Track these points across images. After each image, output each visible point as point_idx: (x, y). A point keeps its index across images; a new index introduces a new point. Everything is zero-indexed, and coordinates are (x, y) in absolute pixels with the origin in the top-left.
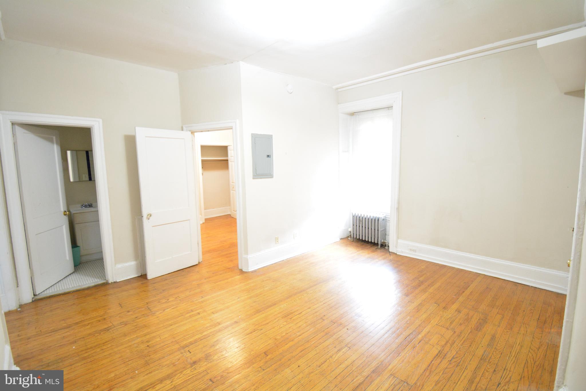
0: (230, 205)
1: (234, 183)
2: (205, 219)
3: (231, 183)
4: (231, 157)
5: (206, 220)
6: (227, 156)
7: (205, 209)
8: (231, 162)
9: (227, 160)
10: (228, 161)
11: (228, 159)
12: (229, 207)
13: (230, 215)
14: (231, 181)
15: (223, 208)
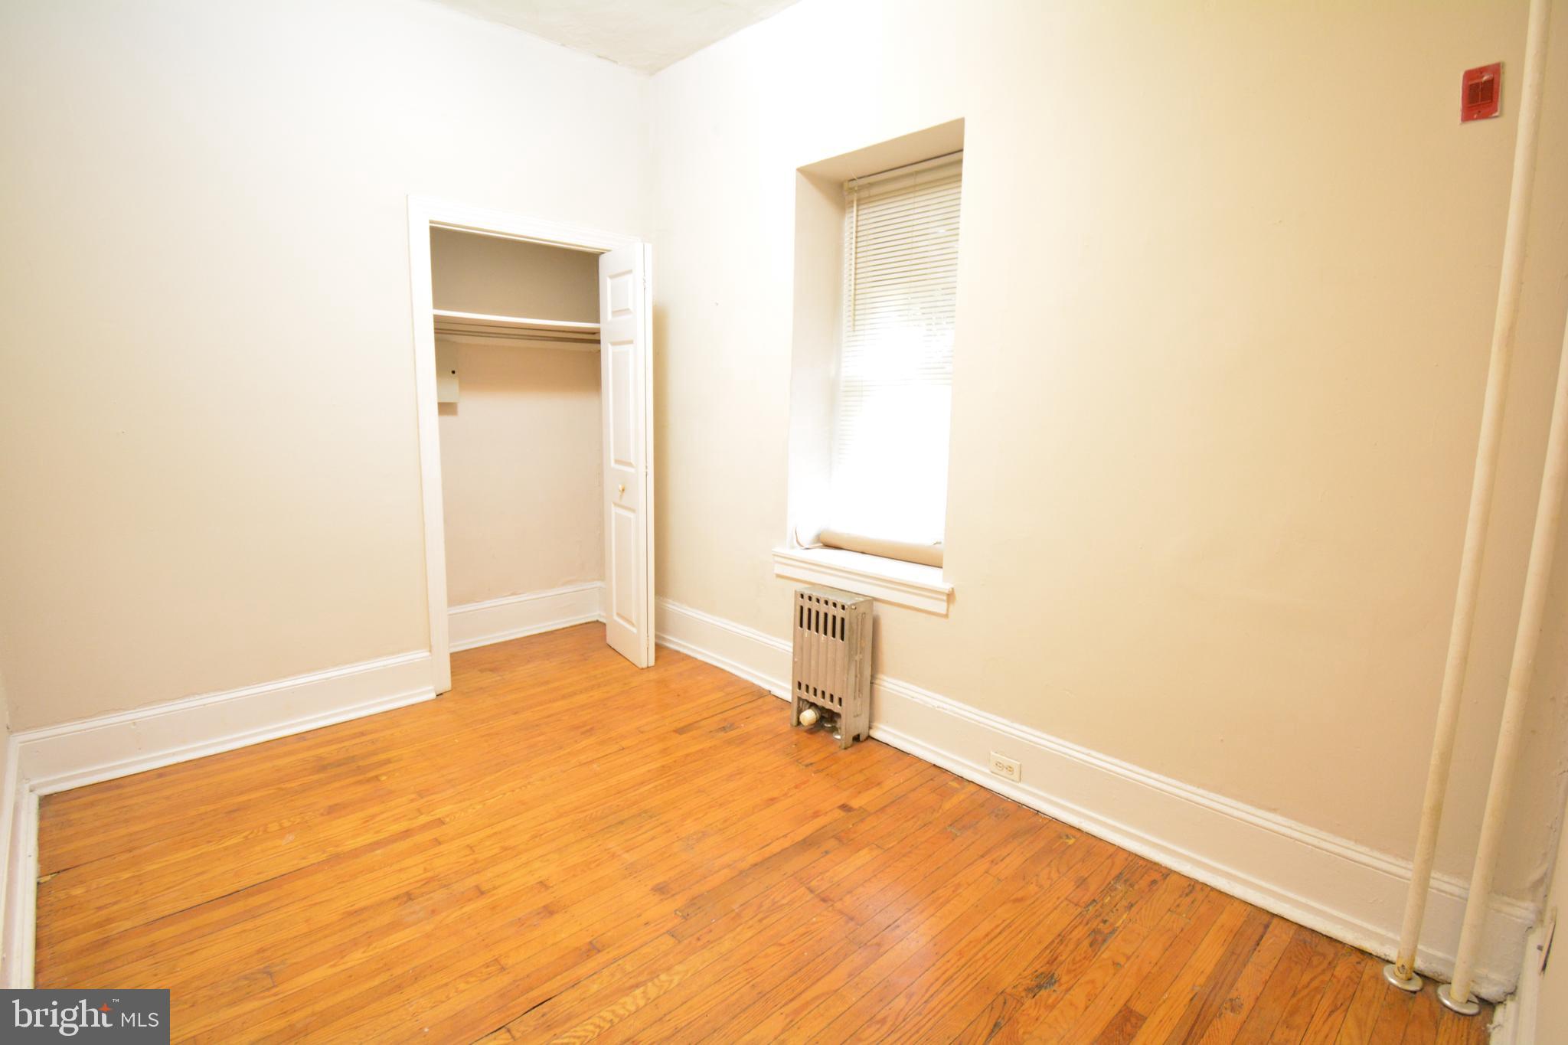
0: (602, 577)
1: (629, 464)
2: (452, 655)
3: (613, 464)
4: (615, 313)
5: (461, 662)
6: (595, 314)
7: (452, 601)
8: (614, 344)
9: (592, 339)
10: (598, 342)
11: (596, 332)
12: (599, 584)
13: (604, 624)
14: (611, 456)
15: (569, 589)
